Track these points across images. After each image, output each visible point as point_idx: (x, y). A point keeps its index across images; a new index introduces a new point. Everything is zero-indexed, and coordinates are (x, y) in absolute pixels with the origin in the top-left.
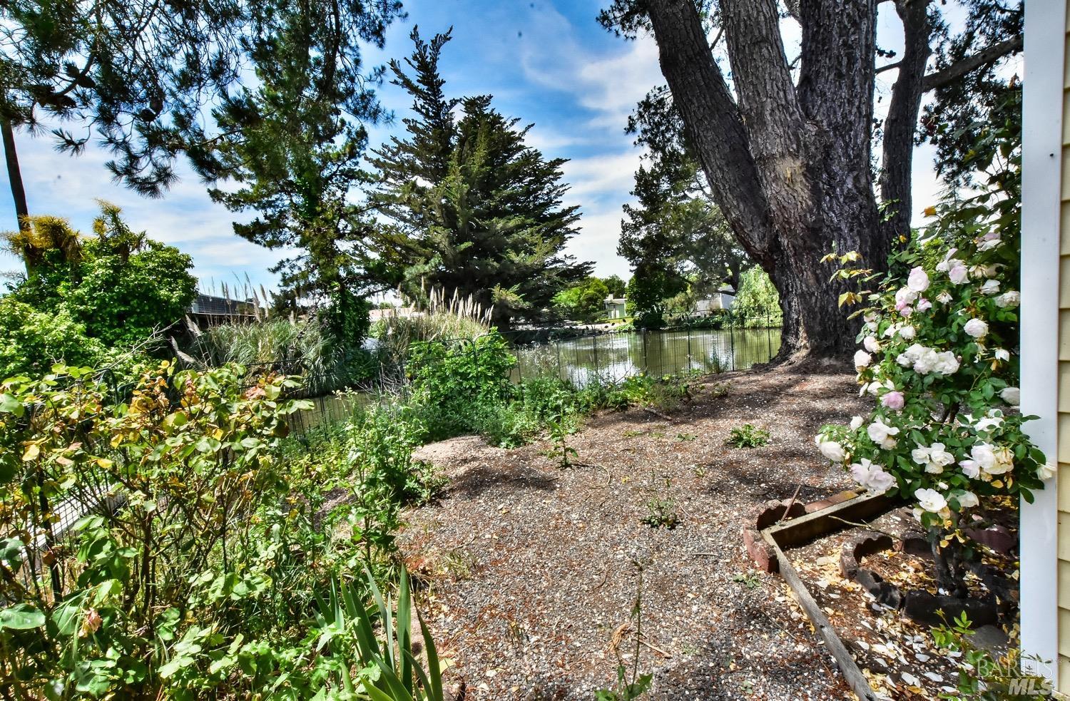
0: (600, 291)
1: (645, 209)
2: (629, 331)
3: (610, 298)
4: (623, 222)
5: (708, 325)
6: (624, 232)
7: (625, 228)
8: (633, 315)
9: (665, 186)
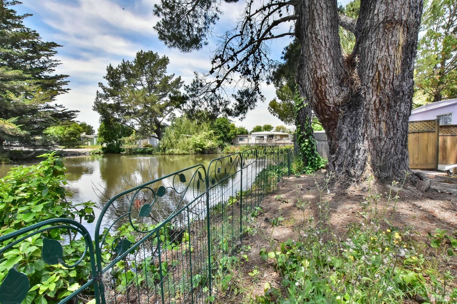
0: (78, 130)
1: (112, 88)
2: (99, 153)
3: (84, 134)
4: (98, 92)
5: (145, 152)
6: (97, 98)
7: (99, 95)
8: (102, 144)
9: (123, 79)
